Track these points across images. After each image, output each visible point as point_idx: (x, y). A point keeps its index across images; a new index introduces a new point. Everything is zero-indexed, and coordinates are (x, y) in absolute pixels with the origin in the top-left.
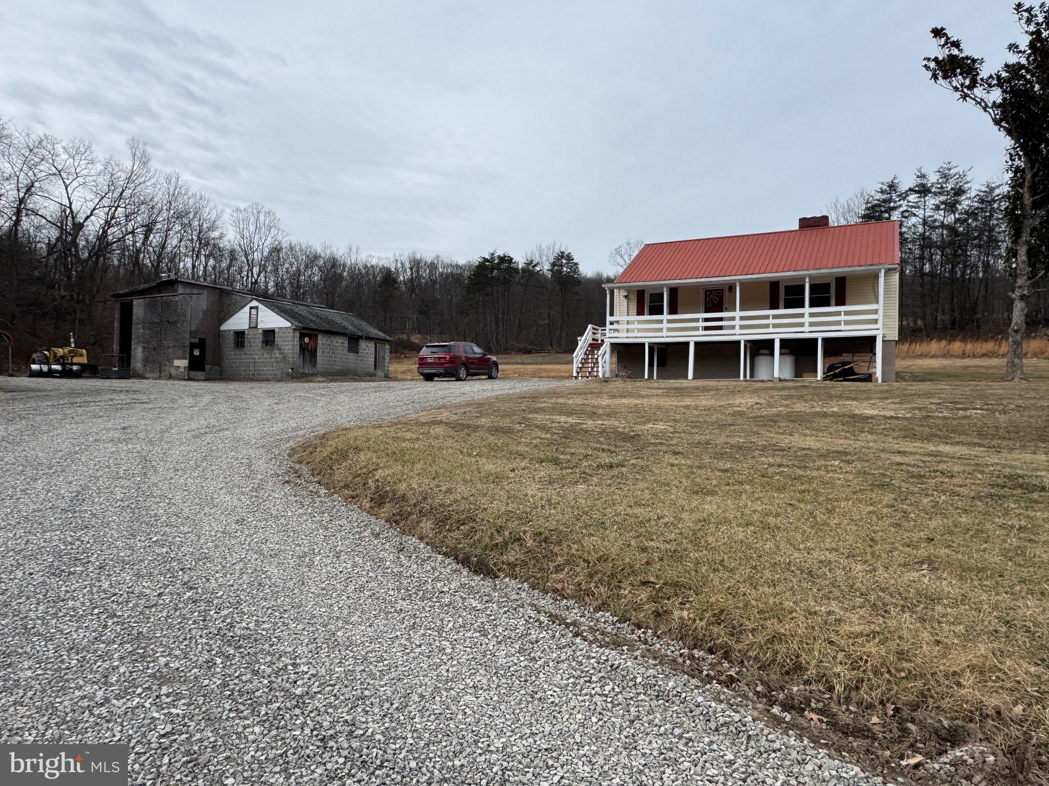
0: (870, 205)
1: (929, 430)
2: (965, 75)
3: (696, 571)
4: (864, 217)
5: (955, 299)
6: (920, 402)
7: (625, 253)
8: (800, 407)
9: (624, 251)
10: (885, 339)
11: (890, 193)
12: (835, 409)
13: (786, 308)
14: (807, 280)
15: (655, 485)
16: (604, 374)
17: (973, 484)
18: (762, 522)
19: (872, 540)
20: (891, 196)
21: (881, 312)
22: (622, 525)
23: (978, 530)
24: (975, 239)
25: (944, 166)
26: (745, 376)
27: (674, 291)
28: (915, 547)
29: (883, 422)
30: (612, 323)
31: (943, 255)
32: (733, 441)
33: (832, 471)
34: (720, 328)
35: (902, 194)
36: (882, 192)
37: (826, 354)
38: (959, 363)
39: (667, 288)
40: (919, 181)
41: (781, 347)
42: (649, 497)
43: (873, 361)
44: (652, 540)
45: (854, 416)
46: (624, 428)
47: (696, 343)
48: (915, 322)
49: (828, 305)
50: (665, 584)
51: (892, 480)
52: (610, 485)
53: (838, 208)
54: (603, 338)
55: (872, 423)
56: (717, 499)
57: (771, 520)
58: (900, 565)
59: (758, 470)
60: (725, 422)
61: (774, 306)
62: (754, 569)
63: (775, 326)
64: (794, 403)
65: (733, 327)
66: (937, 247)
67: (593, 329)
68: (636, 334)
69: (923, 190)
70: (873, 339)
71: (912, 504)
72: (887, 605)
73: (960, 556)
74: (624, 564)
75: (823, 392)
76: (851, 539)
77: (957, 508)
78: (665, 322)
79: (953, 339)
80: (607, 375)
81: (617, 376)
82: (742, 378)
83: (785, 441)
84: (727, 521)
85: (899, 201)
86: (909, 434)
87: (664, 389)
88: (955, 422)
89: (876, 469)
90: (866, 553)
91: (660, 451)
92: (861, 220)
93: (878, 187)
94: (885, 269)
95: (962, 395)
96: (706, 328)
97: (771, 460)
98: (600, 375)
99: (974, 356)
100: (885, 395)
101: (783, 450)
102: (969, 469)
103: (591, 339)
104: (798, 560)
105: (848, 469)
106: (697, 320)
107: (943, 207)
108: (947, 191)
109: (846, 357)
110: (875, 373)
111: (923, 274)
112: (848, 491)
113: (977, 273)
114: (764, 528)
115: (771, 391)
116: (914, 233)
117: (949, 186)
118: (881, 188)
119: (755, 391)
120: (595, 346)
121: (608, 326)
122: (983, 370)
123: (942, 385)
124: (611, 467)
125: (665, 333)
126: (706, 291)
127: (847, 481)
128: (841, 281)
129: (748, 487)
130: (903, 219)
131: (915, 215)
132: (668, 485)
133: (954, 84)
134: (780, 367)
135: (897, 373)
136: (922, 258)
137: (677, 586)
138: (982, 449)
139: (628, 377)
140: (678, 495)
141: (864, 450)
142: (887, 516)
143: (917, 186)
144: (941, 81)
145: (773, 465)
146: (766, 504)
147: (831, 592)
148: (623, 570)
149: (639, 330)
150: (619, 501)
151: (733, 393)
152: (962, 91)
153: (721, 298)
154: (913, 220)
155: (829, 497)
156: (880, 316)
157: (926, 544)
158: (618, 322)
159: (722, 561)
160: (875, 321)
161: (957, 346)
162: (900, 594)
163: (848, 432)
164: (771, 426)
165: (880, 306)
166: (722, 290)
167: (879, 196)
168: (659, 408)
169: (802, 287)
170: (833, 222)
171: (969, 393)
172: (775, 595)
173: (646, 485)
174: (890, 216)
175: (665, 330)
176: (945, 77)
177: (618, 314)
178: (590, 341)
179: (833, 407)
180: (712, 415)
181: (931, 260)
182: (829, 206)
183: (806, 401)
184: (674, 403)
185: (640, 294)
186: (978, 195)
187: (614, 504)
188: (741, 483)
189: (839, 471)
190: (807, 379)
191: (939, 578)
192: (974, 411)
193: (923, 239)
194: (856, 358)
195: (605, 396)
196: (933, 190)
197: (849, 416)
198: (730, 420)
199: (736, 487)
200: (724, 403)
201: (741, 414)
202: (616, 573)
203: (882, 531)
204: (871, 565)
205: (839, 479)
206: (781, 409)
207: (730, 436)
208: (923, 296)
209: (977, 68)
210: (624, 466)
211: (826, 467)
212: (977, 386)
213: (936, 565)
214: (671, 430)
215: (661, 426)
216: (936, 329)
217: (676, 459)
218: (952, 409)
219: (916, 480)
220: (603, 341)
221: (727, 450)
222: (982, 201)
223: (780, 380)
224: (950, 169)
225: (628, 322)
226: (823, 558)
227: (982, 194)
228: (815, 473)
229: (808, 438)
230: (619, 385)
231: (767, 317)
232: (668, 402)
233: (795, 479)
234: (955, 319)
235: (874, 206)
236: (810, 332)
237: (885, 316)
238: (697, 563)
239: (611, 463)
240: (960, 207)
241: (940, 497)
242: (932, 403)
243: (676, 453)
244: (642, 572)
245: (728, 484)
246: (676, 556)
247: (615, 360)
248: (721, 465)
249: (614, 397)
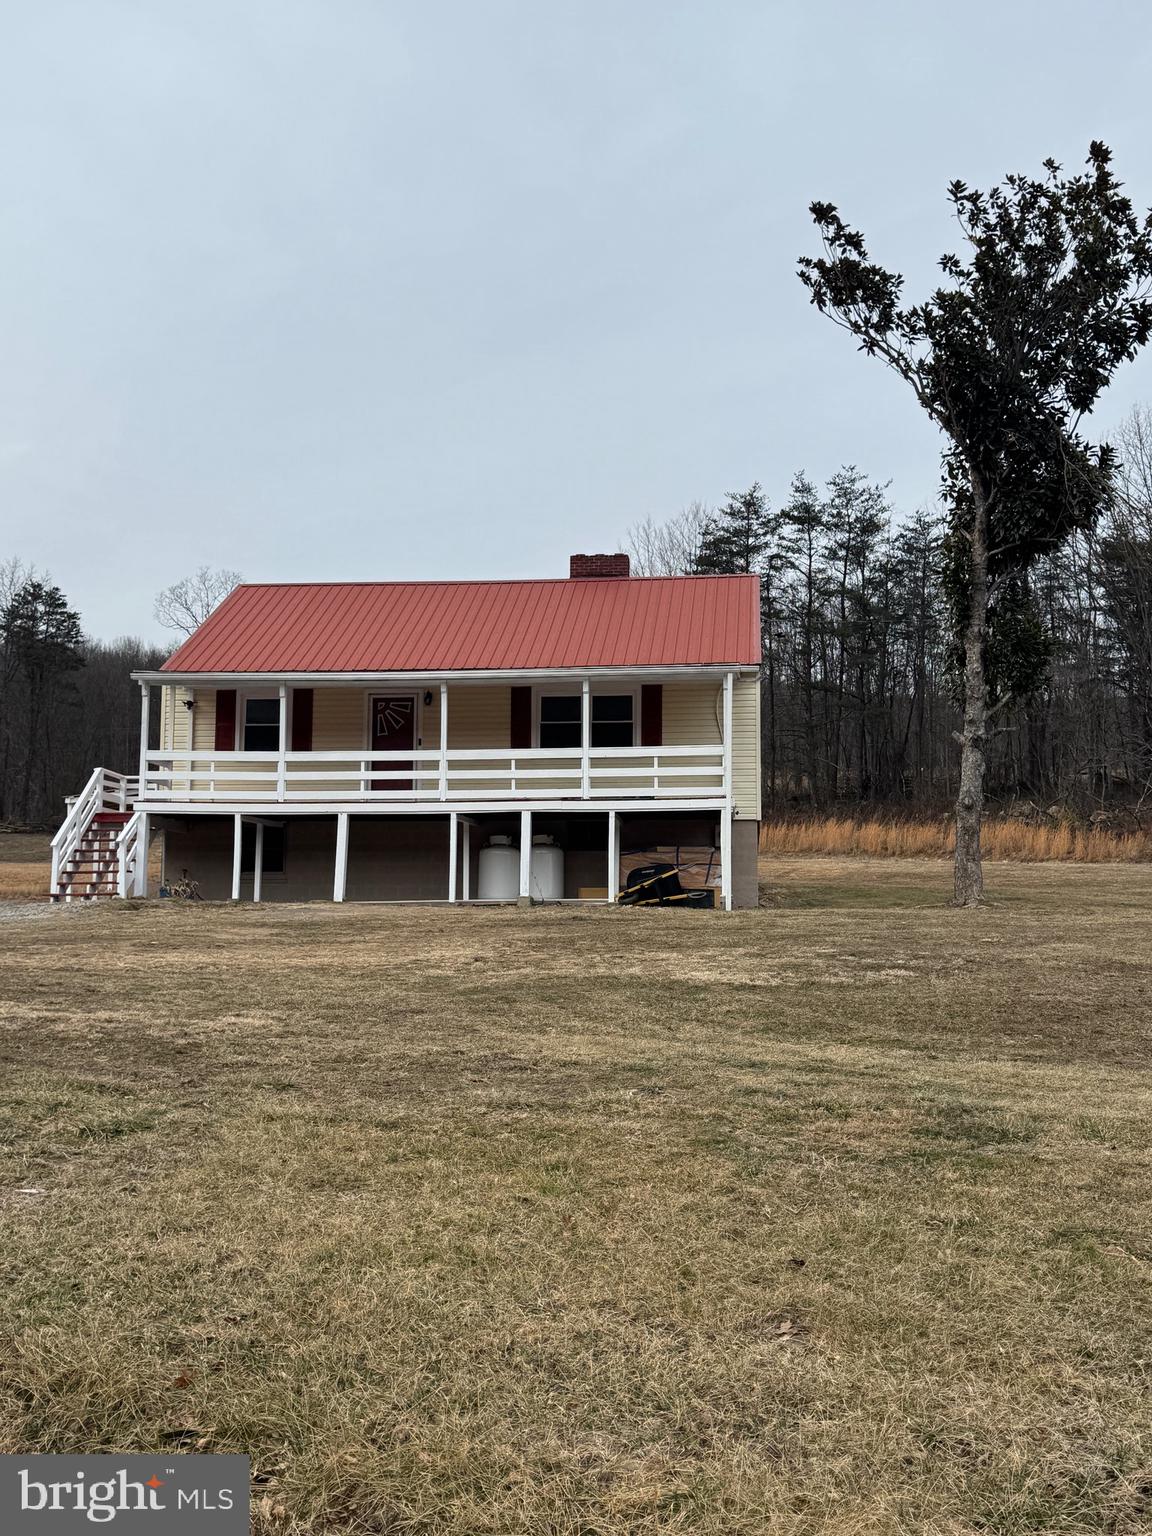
0: (710, 538)
1: (810, 1014)
2: (870, 303)
3: (299, 1392)
4: (700, 561)
5: (868, 739)
6: (798, 953)
7: (194, 600)
8: (566, 966)
9: (191, 594)
10: (737, 817)
11: (748, 518)
12: (636, 970)
13: (544, 745)
14: (586, 688)
15: (221, 1174)
16: (130, 889)
17: (883, 1131)
18: (459, 1250)
19: (686, 1273)
20: (750, 525)
21: (727, 762)
22: (127, 1286)
23: (885, 1235)
24: (899, 620)
25: (843, 473)
26: (459, 893)
27: (303, 698)
28: (770, 1284)
29: (726, 997)
30: (153, 767)
31: (843, 649)
32: (417, 1051)
33: (619, 1114)
34: (407, 785)
35: (769, 521)
36: (732, 514)
37: (625, 848)
38: (877, 866)
39: (287, 688)
40: (800, 498)
41: (535, 831)
42: (202, 1206)
43: (714, 863)
44: (199, 1319)
45: (669, 985)
46: (163, 1028)
47: (353, 819)
48: (799, 782)
49: (629, 743)
50: (222, 1433)
51: (735, 1128)
52: (107, 1182)
53: (652, 539)
54: (131, 800)
55: (703, 1000)
56: (366, 1198)
57: (479, 1242)
58: (736, 1329)
59: (464, 1120)
60: (403, 1006)
61: (520, 740)
62: (432, 1370)
63: (522, 784)
64: (554, 958)
65: (433, 784)
66: (833, 633)
67: (107, 777)
68: (212, 794)
69: (806, 517)
70: (714, 816)
71: (768, 1182)
72: (708, 1426)
73: (851, 1297)
74: (119, 1393)
75: (614, 930)
76: (642, 1272)
77: (851, 1187)
78: (281, 766)
79: (864, 819)
80: (139, 891)
81: (164, 893)
82: (452, 898)
83: (526, 1046)
84: (382, 1254)
85: (765, 534)
86: (774, 1025)
87: (273, 926)
88: (859, 996)
89: (705, 1105)
90: (672, 1307)
91: (244, 1084)
92: (695, 568)
93: (725, 503)
94: (735, 673)
95: (874, 938)
96: (376, 785)
97: (495, 1093)
98: (122, 891)
99: (903, 854)
100: (735, 937)
101: (523, 1069)
102: (878, 1097)
103: (99, 803)
104: (530, 1338)
105: (650, 1107)
106: (354, 766)
107: (842, 553)
108: (849, 524)
109: (664, 854)
110: (720, 888)
111: (809, 686)
112: (646, 1159)
113: (906, 688)
114: (462, 1265)
115: (509, 931)
116: (792, 602)
117: (853, 514)
118: (731, 507)
119: (476, 930)
120: (110, 819)
121: (144, 774)
122: (919, 883)
123: (839, 915)
124: (118, 1132)
125: (280, 794)
126: (376, 701)
127: (647, 1134)
128: (653, 694)
129: (435, 1164)
130: (772, 572)
131: (793, 566)
132: (252, 1170)
133: (853, 317)
134: (531, 873)
135: (761, 889)
136: (806, 652)
137: (251, 1435)
138: (904, 1052)
139: (191, 897)
140: (274, 1198)
141: (686, 1062)
142: (718, 1215)
143: (795, 508)
144: (829, 308)
145: (499, 1106)
146: (472, 1204)
147: (595, 1410)
148: (116, 1408)
149: (221, 785)
150: (125, 1222)
151: (430, 933)
152: (866, 333)
153: (409, 719)
154: (790, 576)
155: (607, 1176)
156: (726, 770)
157: (789, 1275)
158: (168, 764)
159: (362, 1357)
160: (718, 780)
161: (872, 832)
162: (734, 1398)
163: (658, 1021)
164: (504, 1014)
165: (726, 749)
166: (412, 700)
167: (726, 522)
168: (255, 973)
169: (578, 701)
170: (638, 566)
171: (886, 933)
172: (475, 1431)
173: (199, 1175)
174: (748, 564)
175: (281, 786)
176: (837, 302)
177: (169, 745)
178: (98, 808)
179: (632, 965)
180: (378, 987)
181: (823, 658)
182: (634, 532)
183: (580, 952)
184: (295, 962)
185: (225, 701)
186: (902, 536)
187: (110, 1232)
188: (422, 1154)
189: (632, 1113)
190: (588, 901)
191: (810, 1351)
192: (891, 972)
193: (807, 615)
194: (684, 856)
195: (125, 945)
196: (825, 518)
197: (664, 987)
198: (415, 999)
199: (410, 1166)
200: (406, 960)
201: (440, 984)
202: (100, 1418)
203: (707, 1250)
204: (681, 1333)
205: (632, 1132)
206: (527, 971)
207: (411, 1040)
208: (811, 729)
209: (891, 293)
210: (149, 1128)
211: (607, 1103)
212: (902, 917)
213: (807, 1322)
214: (277, 1028)
215: (254, 1020)
216: (835, 797)
217: (282, 1102)
218: (854, 968)
219: (780, 1128)
220: (130, 807)
221: (402, 1074)
222: (909, 548)
223: (533, 903)
224: (853, 481)
225: (194, 766)
226: (583, 1327)
227: (910, 534)
228: (583, 1121)
229: (577, 1038)
230: (166, 917)
231: (504, 764)
232: (279, 959)
233: (540, 1136)
234: (868, 778)
235: (718, 542)
236: (593, 799)
237: (736, 770)
238: (305, 1368)
239: (118, 1123)
240: (872, 557)
241: (822, 1163)
242: (819, 955)
243: (284, 1087)
244: (166, 1409)
245: (394, 1160)
246: (252, 1357)
247: (160, 852)
248: (383, 1111)
249: (148, 947)
